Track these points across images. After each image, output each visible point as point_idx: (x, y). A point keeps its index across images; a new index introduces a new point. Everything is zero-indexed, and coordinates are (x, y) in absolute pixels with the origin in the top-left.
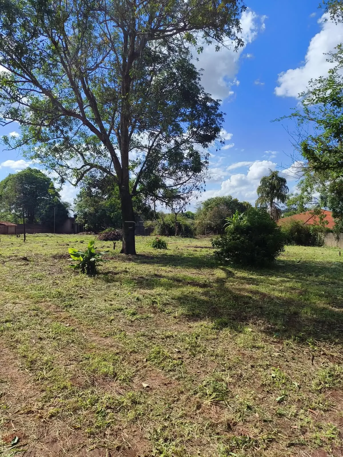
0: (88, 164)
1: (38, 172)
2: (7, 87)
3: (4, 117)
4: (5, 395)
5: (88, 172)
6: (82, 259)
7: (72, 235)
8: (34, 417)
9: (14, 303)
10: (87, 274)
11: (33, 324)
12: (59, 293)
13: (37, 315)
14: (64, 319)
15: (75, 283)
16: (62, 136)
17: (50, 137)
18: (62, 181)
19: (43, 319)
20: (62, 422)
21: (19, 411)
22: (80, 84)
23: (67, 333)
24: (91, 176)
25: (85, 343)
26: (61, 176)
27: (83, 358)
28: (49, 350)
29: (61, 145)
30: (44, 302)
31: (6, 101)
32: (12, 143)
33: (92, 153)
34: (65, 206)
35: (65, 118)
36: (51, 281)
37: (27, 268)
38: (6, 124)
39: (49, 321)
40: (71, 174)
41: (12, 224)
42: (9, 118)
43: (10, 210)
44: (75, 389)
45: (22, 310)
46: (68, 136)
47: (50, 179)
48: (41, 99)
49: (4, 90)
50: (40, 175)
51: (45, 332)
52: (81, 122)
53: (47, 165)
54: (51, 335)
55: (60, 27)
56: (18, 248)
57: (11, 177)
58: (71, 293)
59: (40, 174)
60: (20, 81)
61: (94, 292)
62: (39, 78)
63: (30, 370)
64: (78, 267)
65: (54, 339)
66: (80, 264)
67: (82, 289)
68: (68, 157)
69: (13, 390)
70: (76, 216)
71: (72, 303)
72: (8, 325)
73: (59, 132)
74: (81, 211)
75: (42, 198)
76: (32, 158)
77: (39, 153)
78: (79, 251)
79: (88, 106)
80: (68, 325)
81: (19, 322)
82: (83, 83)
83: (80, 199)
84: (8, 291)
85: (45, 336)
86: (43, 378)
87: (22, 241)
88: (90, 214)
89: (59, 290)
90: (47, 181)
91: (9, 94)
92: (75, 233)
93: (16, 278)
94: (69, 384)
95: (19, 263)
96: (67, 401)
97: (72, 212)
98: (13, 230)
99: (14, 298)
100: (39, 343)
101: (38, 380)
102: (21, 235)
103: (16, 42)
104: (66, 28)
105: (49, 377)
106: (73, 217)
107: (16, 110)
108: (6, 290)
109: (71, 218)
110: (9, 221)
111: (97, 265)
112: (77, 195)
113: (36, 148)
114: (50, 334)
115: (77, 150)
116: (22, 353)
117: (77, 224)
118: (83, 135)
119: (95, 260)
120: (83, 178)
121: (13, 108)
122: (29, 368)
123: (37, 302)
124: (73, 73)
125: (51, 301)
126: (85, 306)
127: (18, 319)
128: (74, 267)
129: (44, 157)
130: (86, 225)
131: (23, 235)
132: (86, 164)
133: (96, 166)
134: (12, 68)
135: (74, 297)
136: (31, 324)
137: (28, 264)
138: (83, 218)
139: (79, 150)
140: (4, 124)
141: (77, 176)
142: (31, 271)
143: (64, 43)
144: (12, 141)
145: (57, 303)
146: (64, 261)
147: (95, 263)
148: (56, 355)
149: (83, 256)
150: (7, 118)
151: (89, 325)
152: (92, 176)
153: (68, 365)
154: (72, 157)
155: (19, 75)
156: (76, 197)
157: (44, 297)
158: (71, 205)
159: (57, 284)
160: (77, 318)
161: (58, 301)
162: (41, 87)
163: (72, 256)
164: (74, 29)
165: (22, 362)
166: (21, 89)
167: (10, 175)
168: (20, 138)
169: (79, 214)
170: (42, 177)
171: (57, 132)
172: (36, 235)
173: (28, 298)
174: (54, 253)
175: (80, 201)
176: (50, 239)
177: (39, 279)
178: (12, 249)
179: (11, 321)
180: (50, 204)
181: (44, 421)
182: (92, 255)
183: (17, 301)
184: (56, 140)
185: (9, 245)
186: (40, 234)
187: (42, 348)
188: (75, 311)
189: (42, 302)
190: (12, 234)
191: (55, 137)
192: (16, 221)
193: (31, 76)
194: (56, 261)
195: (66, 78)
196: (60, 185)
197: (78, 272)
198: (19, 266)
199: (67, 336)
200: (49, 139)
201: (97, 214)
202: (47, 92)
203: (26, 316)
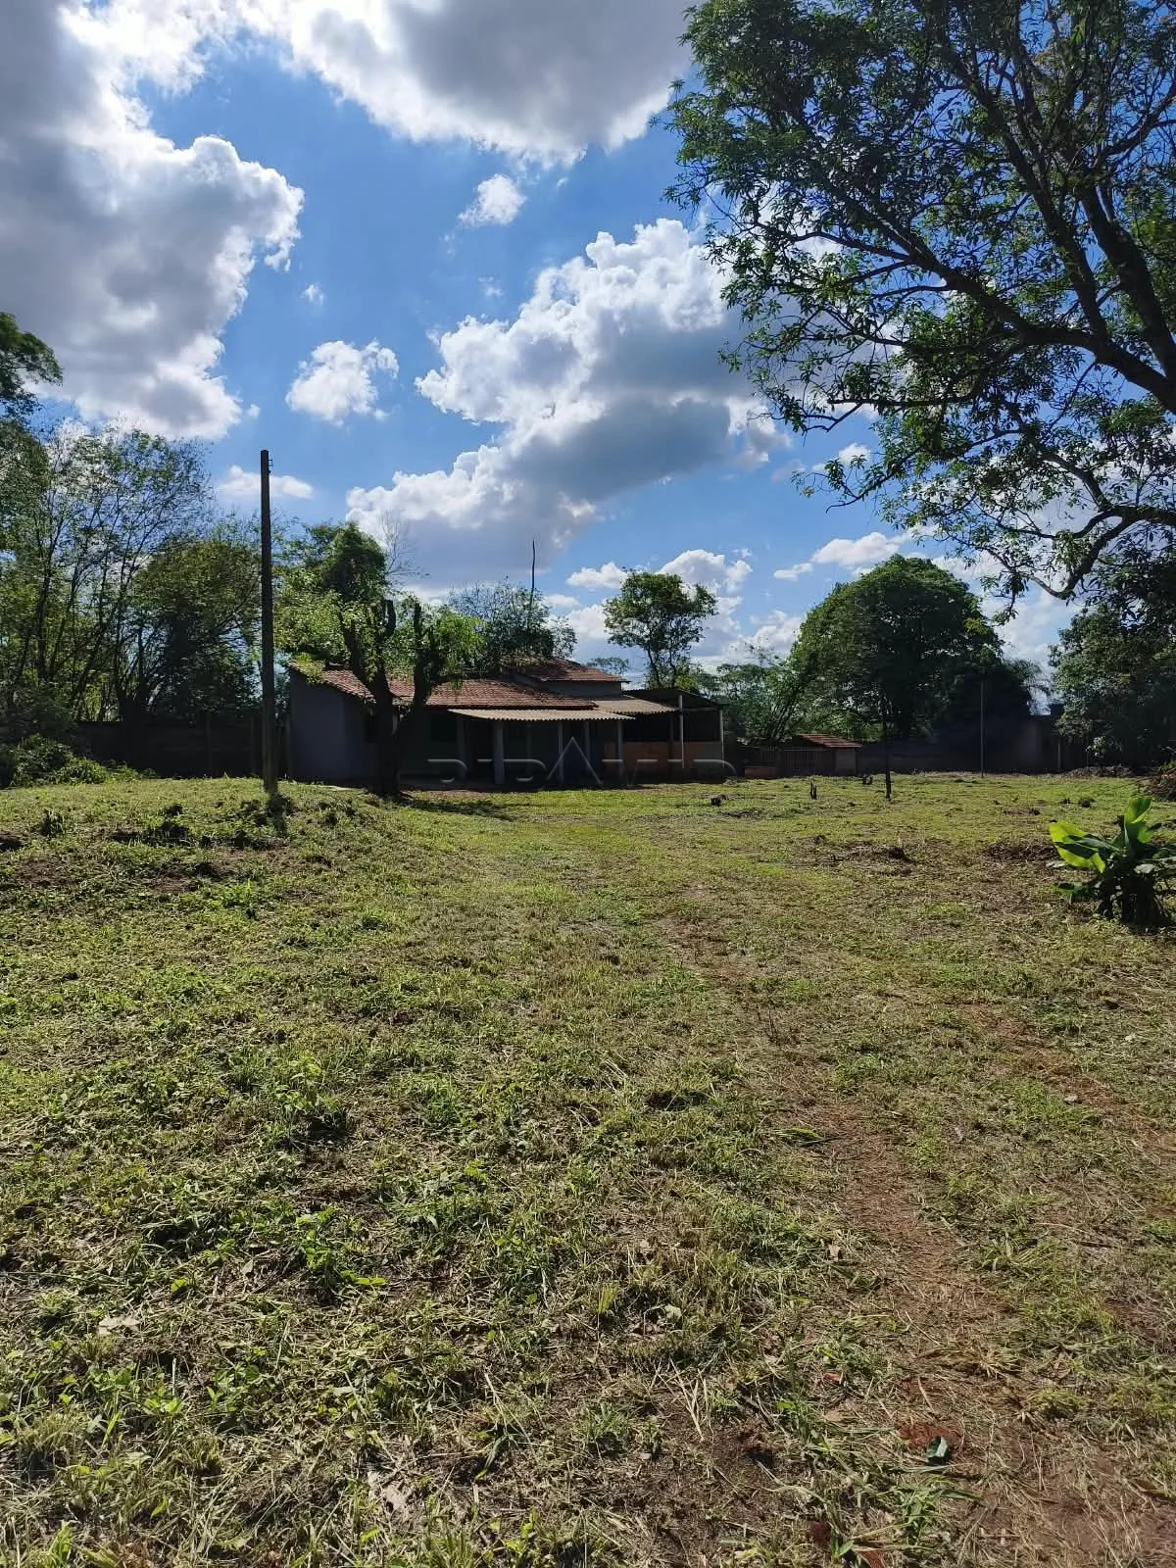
0: (1117, 511)
1: (924, 565)
2: (837, 303)
3: (830, 402)
4: (886, 1285)
5: (1113, 543)
6: (1102, 867)
7: (1047, 778)
8: (992, 1391)
9: (879, 993)
10: (1123, 921)
11: (948, 1073)
12: (1026, 978)
13: (960, 1045)
14: (1058, 1073)
15: (1082, 949)
16: (1015, 426)
17: (973, 438)
18: (1016, 585)
19: (980, 1061)
20: (1095, 1451)
21: (936, 1354)
22: (1082, 217)
23: (1071, 1124)
24: (1128, 554)
25: (1147, 1177)
26: (1012, 570)
27: (1145, 1232)
28: (1014, 1174)
29: (1010, 459)
30: (978, 1003)
31: (836, 349)
32: (855, 480)
33: (1133, 464)
34: (1019, 676)
35: (1025, 358)
36: (993, 936)
37: (908, 883)
38: (837, 421)
39: (1002, 1072)
40: (1045, 557)
41: (847, 744)
42: (845, 400)
43: (841, 696)
44: (1133, 1341)
45: (908, 1021)
46: (1036, 422)
47: (966, 586)
48: (942, 313)
49: (830, 312)
50: (930, 576)
51: (993, 1109)
52: (1089, 356)
53: (960, 537)
54: (1014, 1122)
55: (1005, 35)
56: (869, 818)
57: (843, 595)
58: (1069, 983)
59: (931, 571)
60: (876, 272)
61: (1156, 990)
62: (933, 243)
63: (958, 1227)
64: (1085, 893)
65: (1026, 1136)
66: (1095, 881)
67: (1109, 976)
68: (1036, 496)
69: (909, 1278)
70: (1056, 709)
71: (1079, 1021)
72: (869, 1060)
73: (1004, 413)
74: (1080, 691)
75: (939, 652)
76: (911, 521)
77: (934, 499)
78: (1090, 836)
79: (1113, 290)
80: (1072, 1098)
81: (902, 1057)
82: (1093, 208)
83: (1073, 647)
84: (859, 954)
85: (992, 1120)
86: (1005, 1268)
87: (881, 797)
88: (1114, 699)
89: (1026, 968)
90: (954, 595)
91: (845, 320)
92: (1054, 772)
93: (878, 913)
94: (1105, 1317)
95: (880, 867)
96: (1103, 1378)
97: (1044, 695)
98: (849, 761)
99: (878, 979)
100: (978, 1143)
101: (989, 1268)
102: (875, 777)
103: (866, 141)
104: (1026, 29)
105: (1026, 1270)
106: (1048, 713)
107: (865, 371)
108: (852, 951)
109: (1039, 718)
110: (837, 733)
111: (1164, 893)
112: (1062, 633)
113: (925, 487)
114: (1012, 1118)
115: (1070, 466)
116: (925, 1162)
117: (1064, 738)
118: (1094, 405)
119: (1153, 872)
120: (1096, 565)
121: (857, 365)
122: (953, 1217)
123: (954, 1001)
124: (1056, 180)
125: (999, 1003)
126: (1128, 1038)
127: (900, 1047)
128: (1070, 892)
129: (954, 511)
130: (1098, 740)
131: (883, 777)
132: (1107, 510)
133: (1149, 514)
134: (853, 235)
135: (1083, 1002)
136: (940, 1069)
137: (907, 873)
138: (1086, 716)
139: (1079, 465)
140: (828, 423)
141: (1070, 561)
142: (921, 894)
143: (1018, 86)
144: (853, 476)
145: (1022, 1014)
146: (1029, 867)
147: (1154, 882)
148: (1043, 1199)
149: (1105, 853)
150: (838, 402)
151: (1155, 1114)
152: (1131, 554)
153: (1090, 1245)
154: (1049, 493)
155: (873, 250)
156: (1057, 641)
157: (972, 985)
158: (1039, 671)
159: (1016, 947)
160: (1106, 1080)
161: (1027, 1007)
162: (944, 271)
163: (1062, 852)
164: (1054, 20)
165: (928, 1193)
166: (880, 297)
167: (839, 588)
168: (880, 460)
169: (1069, 703)
170: (938, 582)
171: (997, 415)
172: (921, 776)
173: (922, 982)
174: (994, 839)
175: (1073, 655)
176: (969, 791)
177: (952, 925)
178: (852, 821)
179: (876, 1050)
180: (964, 670)
181: (1028, 1421)
182: (1143, 852)
183: (890, 988)
184: (991, 443)
185: (841, 809)
186: (934, 774)
187: (988, 1158)
188: (1095, 1053)
189: (970, 1003)
190: (848, 773)
191: (991, 434)
192: (858, 734)
193: (912, 240)
194: (1001, 866)
195: (1028, 207)
196: (1007, 601)
197: (1087, 914)
198: (882, 878)
199: (1076, 1138)
200: (969, 445)
201: (1140, 699)
202: (964, 280)
203: (923, 1041)
